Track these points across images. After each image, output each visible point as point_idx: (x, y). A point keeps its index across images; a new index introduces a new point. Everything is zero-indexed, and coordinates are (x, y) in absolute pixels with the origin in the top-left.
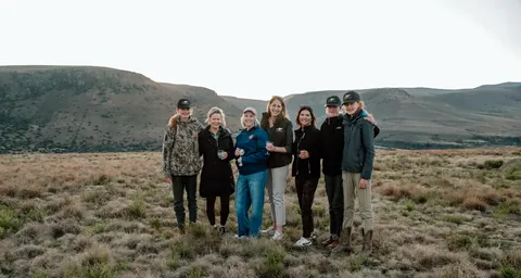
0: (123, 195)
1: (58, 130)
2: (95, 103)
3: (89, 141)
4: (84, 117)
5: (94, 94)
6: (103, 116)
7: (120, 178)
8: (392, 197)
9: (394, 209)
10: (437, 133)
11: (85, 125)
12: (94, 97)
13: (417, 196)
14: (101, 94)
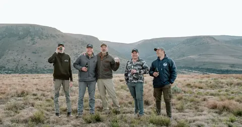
0: (33, 105)
1: (8, 61)
2: (29, 45)
3: (25, 67)
4: (23, 53)
5: (28, 40)
6: (33, 52)
7: (35, 92)
8: (217, 110)
9: (221, 121)
10: (233, 63)
11: (23, 58)
12: (28, 41)
13: (235, 111)
14: (32, 40)
